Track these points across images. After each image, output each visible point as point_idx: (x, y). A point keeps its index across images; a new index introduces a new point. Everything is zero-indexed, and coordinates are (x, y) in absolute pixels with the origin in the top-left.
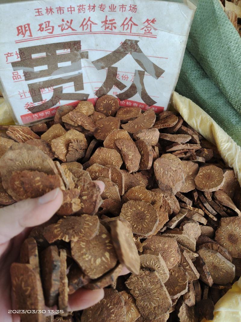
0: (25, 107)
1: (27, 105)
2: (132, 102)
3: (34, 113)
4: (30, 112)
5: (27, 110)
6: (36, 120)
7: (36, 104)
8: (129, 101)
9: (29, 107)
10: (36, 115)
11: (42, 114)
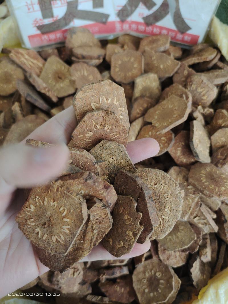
0: (33, 24)
1: (35, 23)
2: (161, 28)
3: (43, 33)
4: (39, 32)
5: (35, 29)
6: (45, 43)
7: (47, 21)
8: (157, 27)
9: (37, 25)
10: (45, 37)
11: (52, 36)
